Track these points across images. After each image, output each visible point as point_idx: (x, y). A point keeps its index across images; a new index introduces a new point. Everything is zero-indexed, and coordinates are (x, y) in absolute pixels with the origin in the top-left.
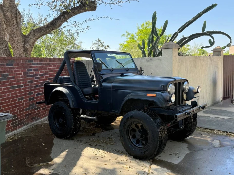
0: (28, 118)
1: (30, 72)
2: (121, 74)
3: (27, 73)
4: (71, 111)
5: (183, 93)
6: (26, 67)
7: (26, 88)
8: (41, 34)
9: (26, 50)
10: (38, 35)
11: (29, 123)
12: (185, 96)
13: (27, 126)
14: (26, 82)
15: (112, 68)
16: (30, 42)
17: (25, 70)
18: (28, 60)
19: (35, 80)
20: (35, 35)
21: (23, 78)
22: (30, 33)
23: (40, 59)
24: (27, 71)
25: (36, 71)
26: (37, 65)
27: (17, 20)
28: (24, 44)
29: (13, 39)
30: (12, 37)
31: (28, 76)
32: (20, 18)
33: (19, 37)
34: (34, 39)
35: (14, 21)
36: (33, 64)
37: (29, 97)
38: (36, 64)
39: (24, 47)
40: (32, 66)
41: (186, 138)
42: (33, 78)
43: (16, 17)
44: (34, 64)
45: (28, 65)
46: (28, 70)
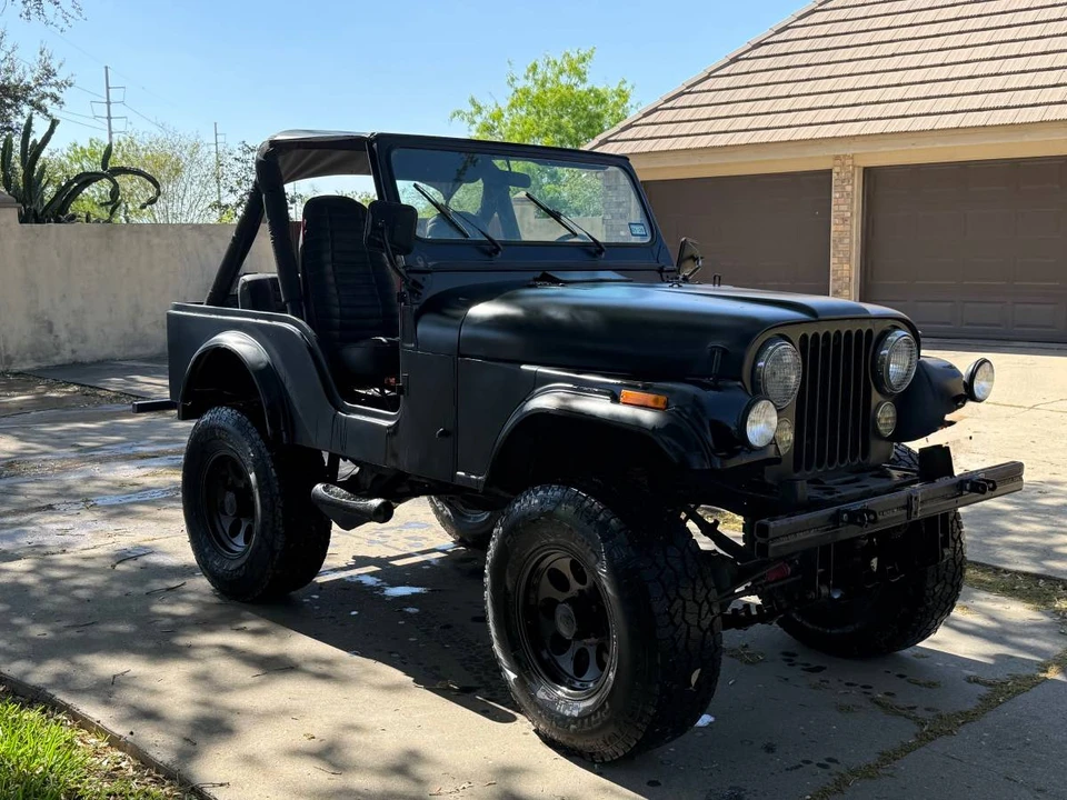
2: (538, 274)
5: (876, 397)
12: (886, 416)
15: (490, 239)
41: (900, 652)
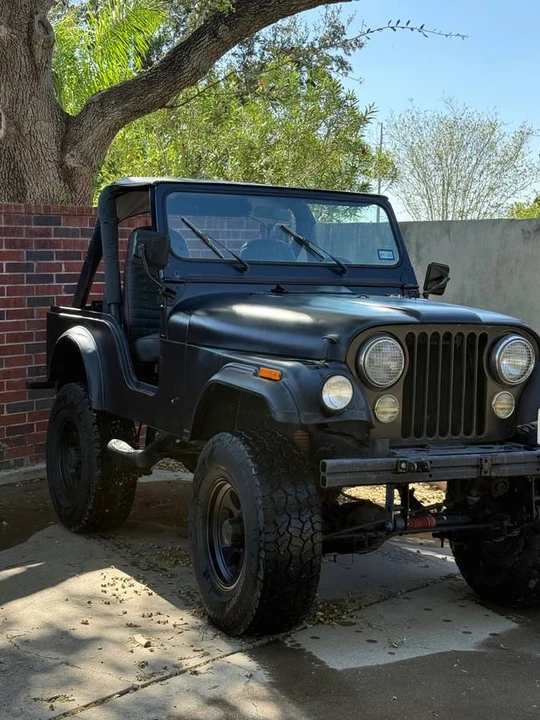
0: (19, 442)
1: (38, 264)
3: (29, 267)
4: (94, 424)
5: (492, 386)
6: (24, 244)
7: (16, 326)
8: (127, 108)
9: (71, 176)
10: (115, 114)
11: (20, 464)
13: (13, 471)
14: (17, 303)
15: (240, 259)
16: (86, 144)
17: (19, 253)
18: (32, 217)
19: (64, 295)
20: (104, 115)
21: (6, 286)
22: (87, 107)
23: (93, 213)
24: (28, 259)
25: (69, 259)
26: (80, 239)
27: (32, 54)
28: (63, 150)
29: (19, 129)
30: (15, 124)
31: (30, 279)
32: (45, 45)
33: (45, 125)
34: (100, 129)
35: (22, 59)
36: (57, 233)
37: (28, 360)
38: (74, 233)
39: (61, 164)
40: (53, 238)
42: (57, 290)
43: (29, 43)
44: (66, 232)
45: (32, 233)
46: (30, 256)
